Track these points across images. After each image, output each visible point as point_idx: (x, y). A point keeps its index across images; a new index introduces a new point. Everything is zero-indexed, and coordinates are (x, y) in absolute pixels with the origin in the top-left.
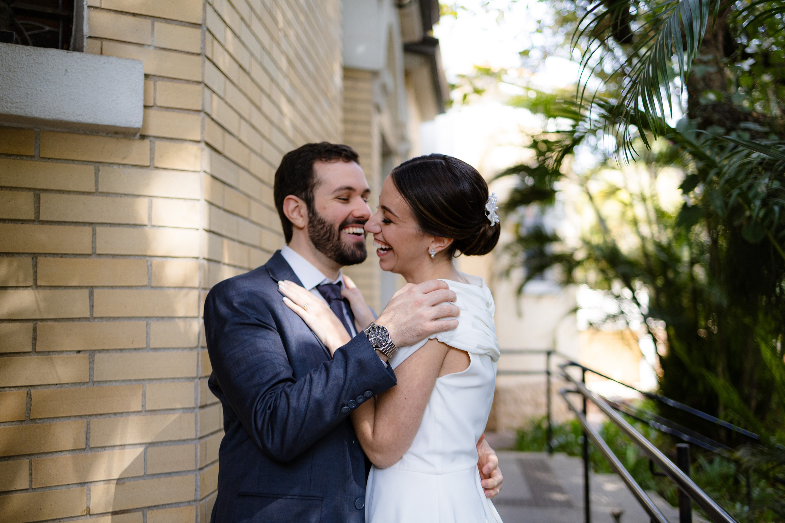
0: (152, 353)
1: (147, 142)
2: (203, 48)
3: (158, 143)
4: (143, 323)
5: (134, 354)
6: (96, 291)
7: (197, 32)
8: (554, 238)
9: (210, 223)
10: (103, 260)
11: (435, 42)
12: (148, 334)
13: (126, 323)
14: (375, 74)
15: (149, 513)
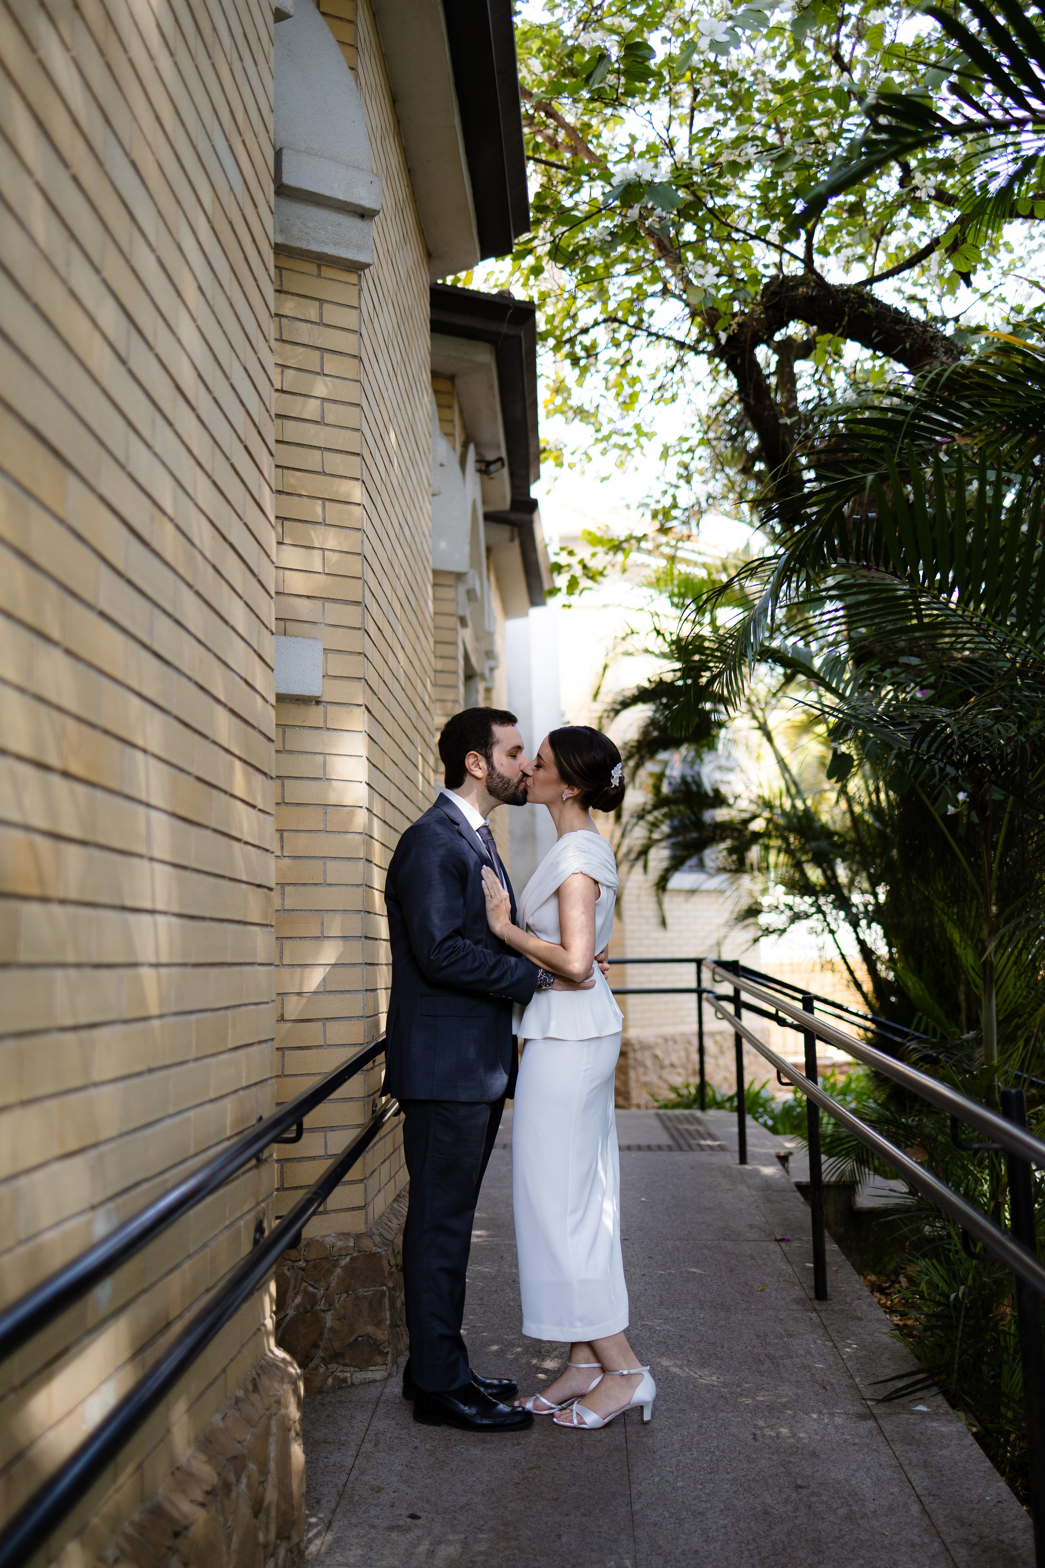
0: (327, 888)
1: (321, 708)
2: (363, 623)
3: (330, 708)
4: (321, 862)
5: (314, 888)
6: (285, 834)
7: (358, 609)
8: (719, 800)
9: (369, 777)
10: (289, 808)
11: (533, 505)
12: (325, 872)
13: (308, 861)
14: (459, 576)
15: (329, 1024)
